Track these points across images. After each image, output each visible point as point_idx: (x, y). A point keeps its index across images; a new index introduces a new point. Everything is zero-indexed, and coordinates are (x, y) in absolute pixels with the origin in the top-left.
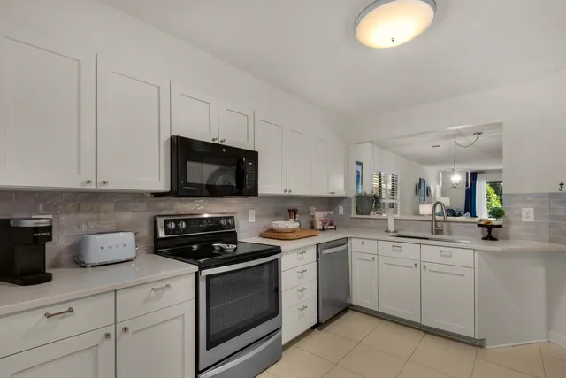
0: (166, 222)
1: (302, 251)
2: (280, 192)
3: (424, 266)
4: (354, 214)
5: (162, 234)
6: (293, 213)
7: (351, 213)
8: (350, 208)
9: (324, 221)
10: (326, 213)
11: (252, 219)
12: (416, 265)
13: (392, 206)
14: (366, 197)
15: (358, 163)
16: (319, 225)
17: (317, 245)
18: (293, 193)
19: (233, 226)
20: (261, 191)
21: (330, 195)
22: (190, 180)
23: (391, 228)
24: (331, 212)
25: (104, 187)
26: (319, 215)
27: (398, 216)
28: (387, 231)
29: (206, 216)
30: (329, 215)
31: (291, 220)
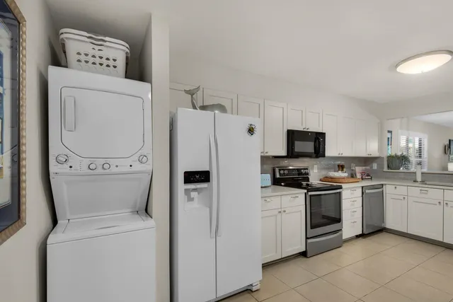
0: (280, 170)
1: (353, 189)
2: (336, 155)
3: (447, 204)
4: (386, 169)
5: (278, 176)
6: (341, 167)
7: (383, 168)
8: (383, 165)
9: (362, 174)
10: (364, 167)
11: (316, 171)
12: (439, 203)
13: (420, 164)
14: (396, 157)
15: (389, 132)
16: (359, 176)
17: (362, 187)
18: (343, 155)
19: (308, 174)
20: (326, 155)
21: (367, 156)
22: (296, 150)
23: (419, 179)
24: (368, 168)
25: (267, 154)
26: (358, 170)
27: (425, 170)
28: (415, 181)
29: (291, 168)
30: (366, 169)
31: (340, 172)
